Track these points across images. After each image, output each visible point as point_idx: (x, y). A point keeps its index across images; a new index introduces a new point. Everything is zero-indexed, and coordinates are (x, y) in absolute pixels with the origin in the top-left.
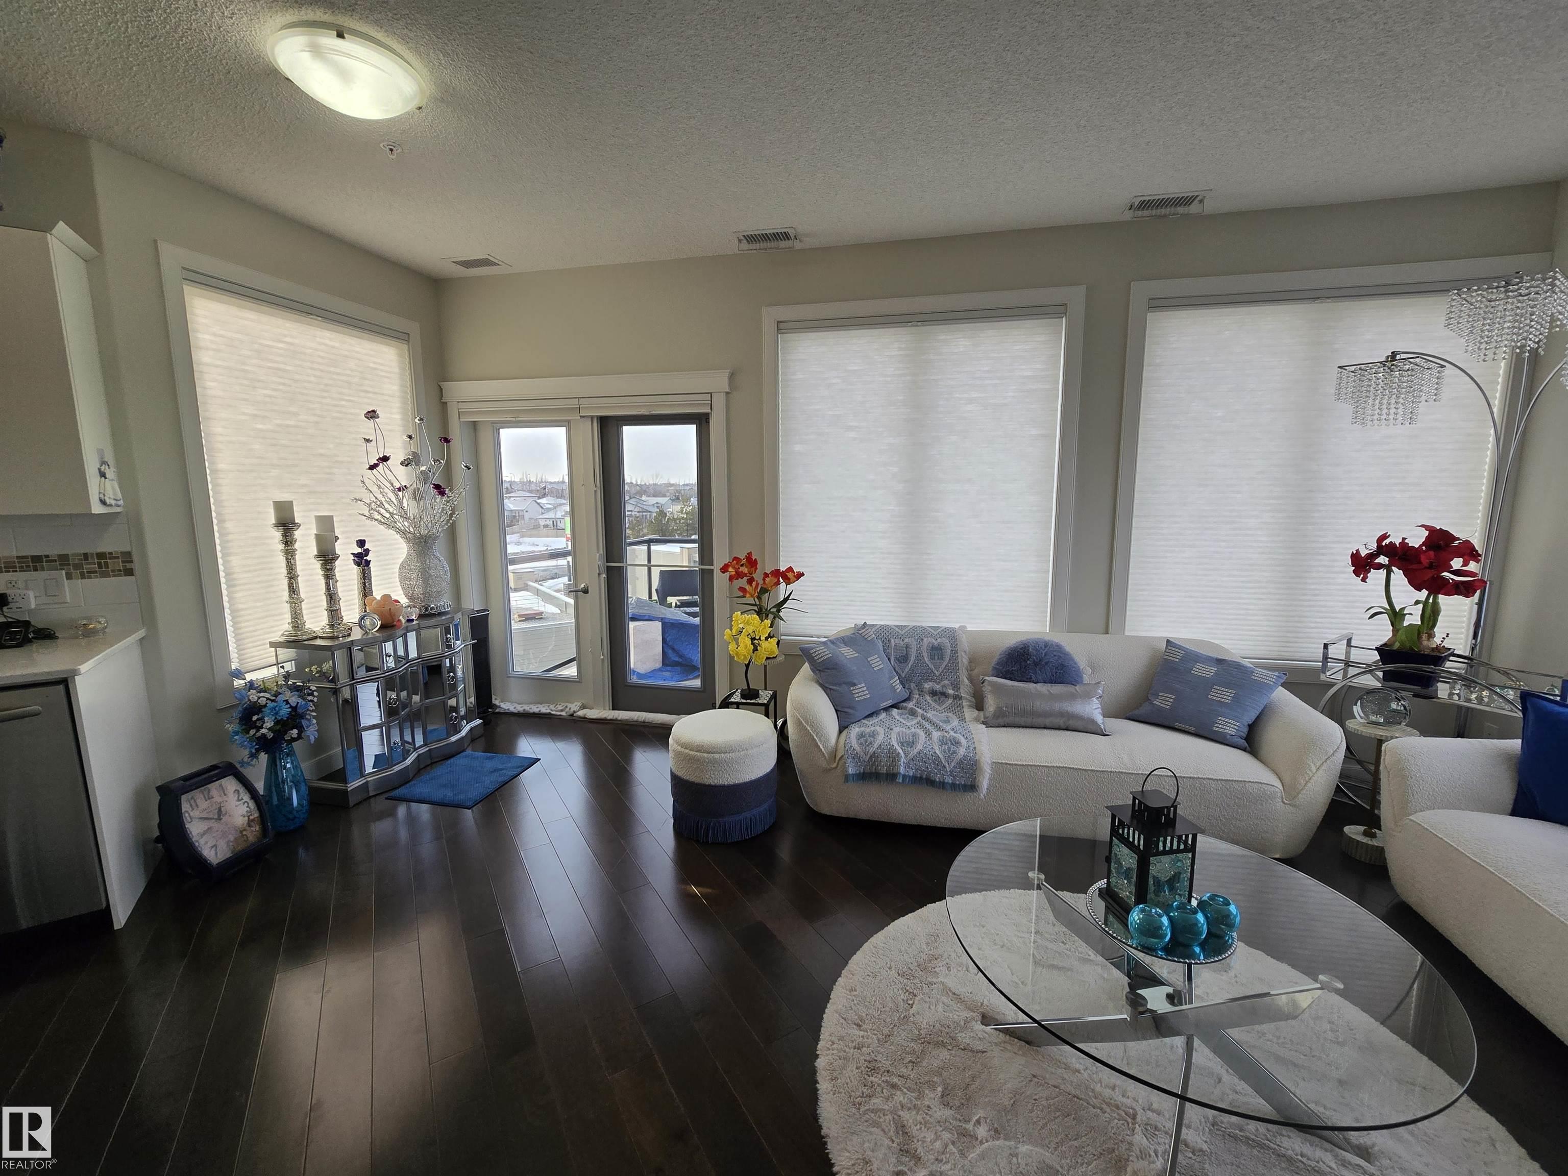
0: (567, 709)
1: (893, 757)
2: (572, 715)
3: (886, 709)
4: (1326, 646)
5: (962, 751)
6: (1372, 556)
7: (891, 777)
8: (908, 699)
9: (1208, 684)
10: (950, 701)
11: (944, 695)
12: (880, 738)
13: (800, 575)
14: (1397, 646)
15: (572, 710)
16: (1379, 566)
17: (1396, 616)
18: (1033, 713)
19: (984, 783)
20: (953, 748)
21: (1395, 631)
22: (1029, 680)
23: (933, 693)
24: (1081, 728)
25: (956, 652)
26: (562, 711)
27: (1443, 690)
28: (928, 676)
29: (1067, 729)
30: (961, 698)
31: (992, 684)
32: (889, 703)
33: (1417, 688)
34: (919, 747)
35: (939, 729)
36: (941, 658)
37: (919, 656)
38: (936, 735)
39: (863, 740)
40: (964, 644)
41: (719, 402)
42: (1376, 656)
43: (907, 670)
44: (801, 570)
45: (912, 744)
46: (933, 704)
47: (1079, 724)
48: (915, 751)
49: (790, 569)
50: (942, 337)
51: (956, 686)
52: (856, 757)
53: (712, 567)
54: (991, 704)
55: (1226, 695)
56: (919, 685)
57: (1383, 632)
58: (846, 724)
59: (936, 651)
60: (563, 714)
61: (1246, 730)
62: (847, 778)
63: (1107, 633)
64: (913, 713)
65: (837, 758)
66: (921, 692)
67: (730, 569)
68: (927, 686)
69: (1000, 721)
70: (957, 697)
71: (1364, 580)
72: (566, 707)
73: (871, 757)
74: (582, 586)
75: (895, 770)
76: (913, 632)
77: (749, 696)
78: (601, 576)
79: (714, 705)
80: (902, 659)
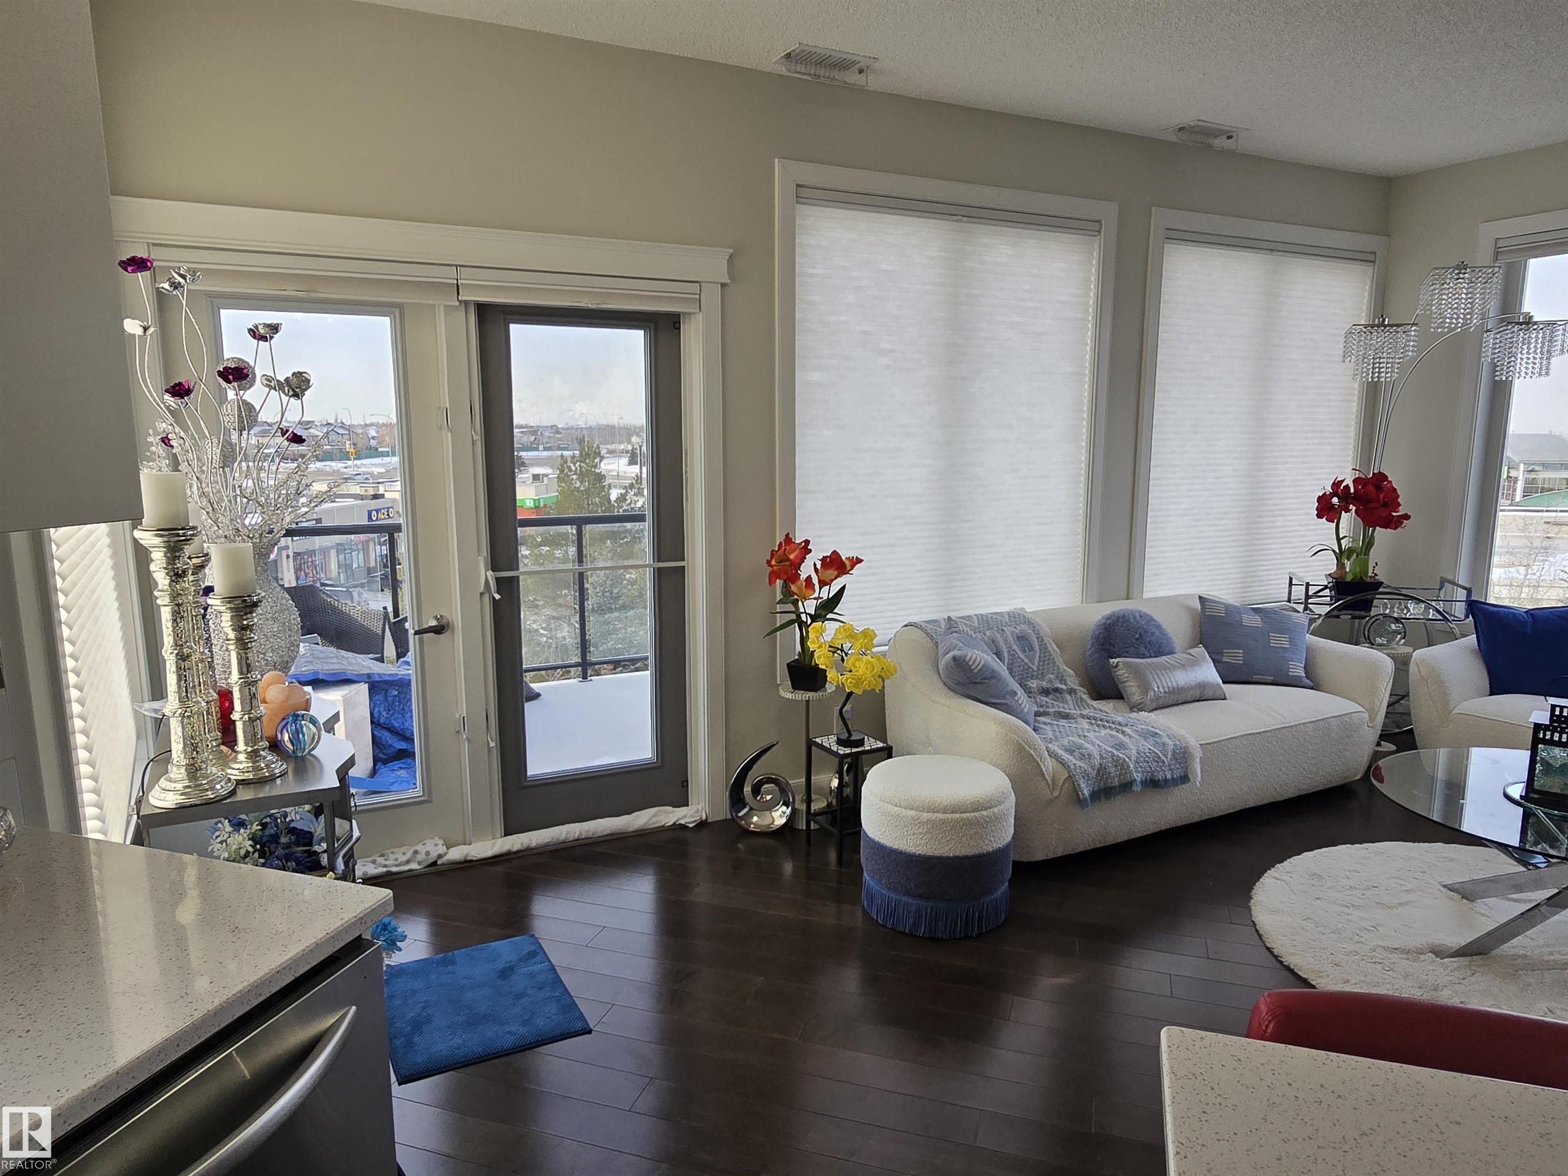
0: (419, 857)
2: (434, 864)
5: (1168, 741)
6: (1329, 498)
7: (1125, 788)
9: (1264, 634)
10: (1069, 696)
11: (1057, 690)
15: (432, 855)
17: (1341, 551)
18: (1180, 690)
19: (1198, 771)
20: (1157, 740)
21: (1340, 565)
23: (1047, 693)
26: (408, 862)
31: (1125, 665)
34: (1133, 747)
36: (1031, 648)
37: (1010, 650)
39: (1077, 754)
43: (1007, 668)
45: (1124, 746)
47: (1210, 694)
49: (839, 554)
51: (1063, 679)
52: (1083, 775)
53: (683, 563)
54: (1134, 688)
55: (1279, 640)
59: (1023, 641)
60: (414, 866)
61: (1307, 671)
62: (1083, 800)
63: (1128, 598)
68: (1034, 685)
72: (416, 852)
73: (1098, 771)
74: (434, 623)
75: (1128, 779)
76: (986, 621)
77: (852, 742)
78: (487, 597)
79: (685, 783)
80: (998, 657)
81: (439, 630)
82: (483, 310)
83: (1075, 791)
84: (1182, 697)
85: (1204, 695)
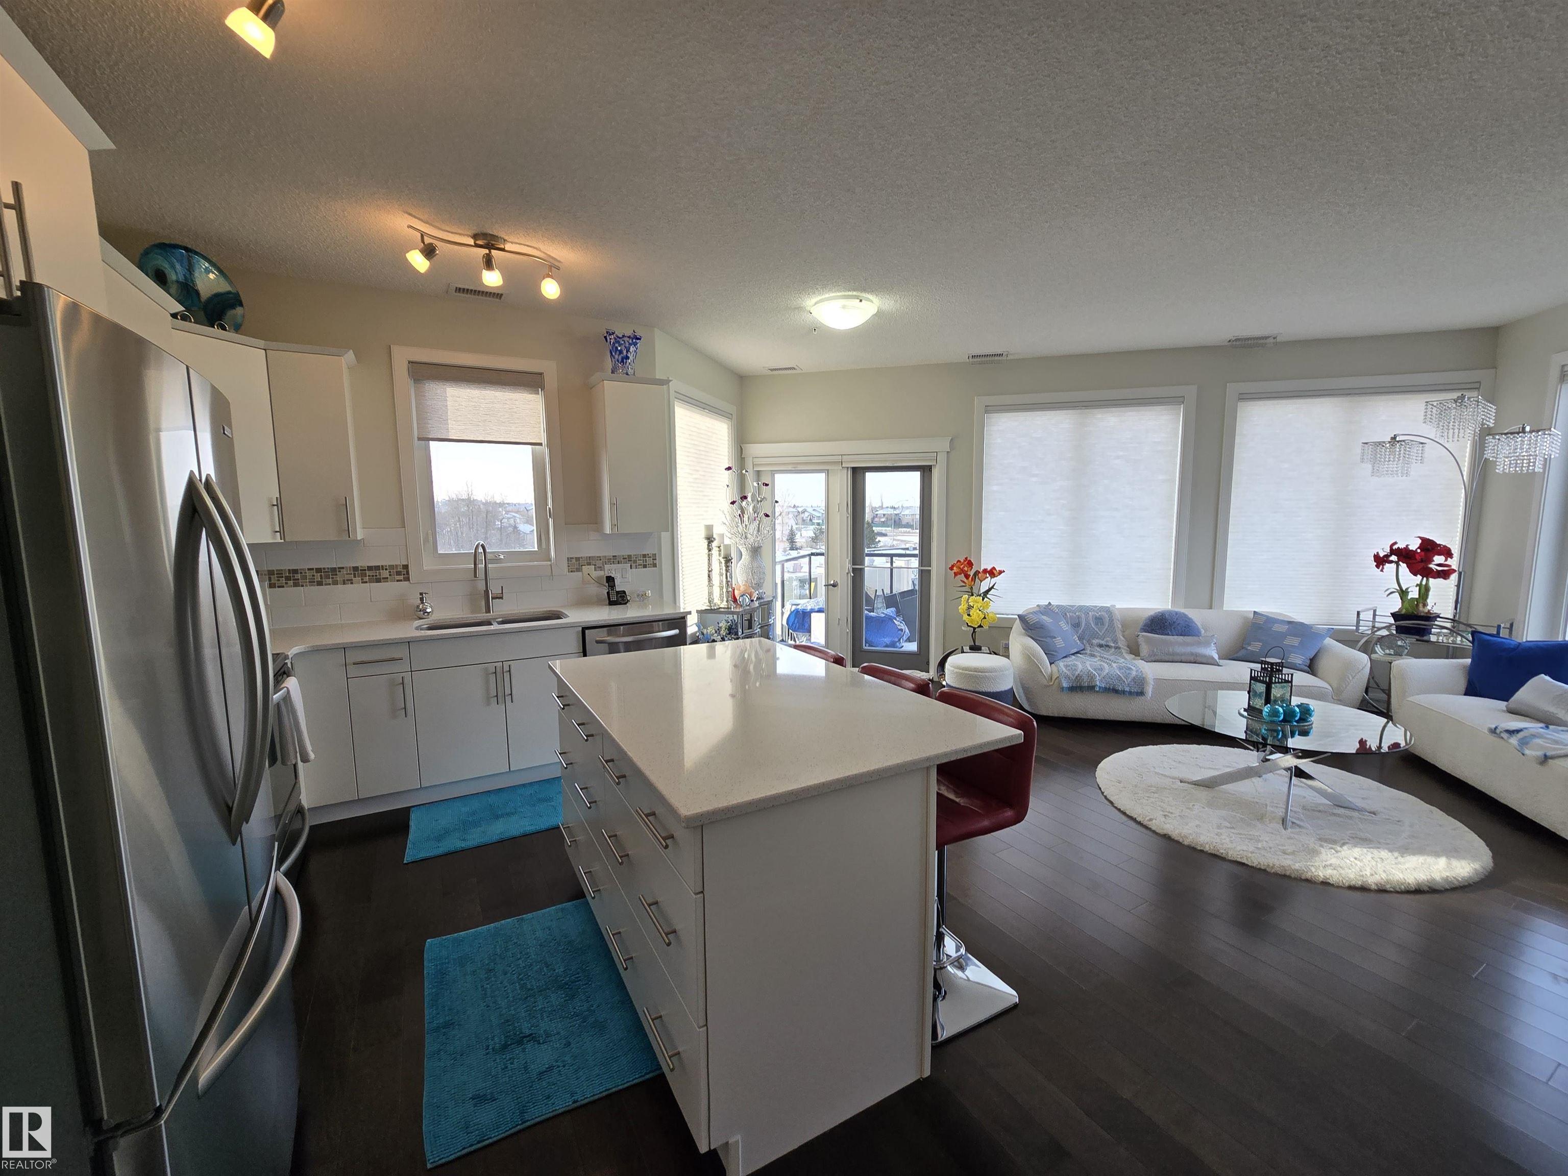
1: (1091, 677)
3: (1073, 654)
4: (1358, 613)
5: (1134, 673)
6: (1387, 556)
7: (1091, 688)
8: (1084, 650)
9: (1283, 636)
10: (1113, 650)
11: (1107, 646)
12: (1080, 667)
13: (1001, 572)
14: (1404, 611)
16: (1392, 562)
17: (1403, 593)
18: (1173, 654)
19: (1149, 690)
20: (1128, 672)
21: (1403, 602)
22: (1168, 634)
23: (1101, 646)
24: (1205, 662)
25: (1113, 620)
27: (1433, 637)
28: (1095, 635)
29: (1195, 663)
30: (1120, 648)
31: (1143, 637)
32: (1075, 650)
33: (1418, 637)
34: (1107, 671)
35: (1115, 662)
36: (1103, 624)
37: (1088, 624)
39: (1068, 668)
40: (1118, 615)
41: (942, 458)
42: (1391, 620)
43: (1080, 631)
44: (1002, 569)
45: (1101, 669)
46: (1102, 652)
47: (1204, 660)
48: (1105, 673)
49: (994, 568)
50: (1099, 416)
51: (1115, 641)
52: (1067, 677)
53: (930, 568)
54: (1144, 649)
55: (1295, 641)
56: (1089, 642)
57: (1396, 604)
58: (1053, 661)
59: (1099, 620)
61: (1308, 662)
62: (1062, 688)
63: (1211, 608)
64: (1092, 656)
65: (1054, 679)
66: (1091, 645)
67: (955, 568)
68: (1095, 641)
69: (1153, 659)
70: (1117, 648)
71: (1382, 571)
73: (1077, 677)
74: (832, 582)
75: (1093, 684)
76: (1081, 608)
77: (975, 648)
78: (849, 575)
79: (928, 663)
80: (1076, 625)
81: (834, 585)
82: (855, 470)
83: (1060, 683)
84: (1176, 658)
85: (1197, 660)
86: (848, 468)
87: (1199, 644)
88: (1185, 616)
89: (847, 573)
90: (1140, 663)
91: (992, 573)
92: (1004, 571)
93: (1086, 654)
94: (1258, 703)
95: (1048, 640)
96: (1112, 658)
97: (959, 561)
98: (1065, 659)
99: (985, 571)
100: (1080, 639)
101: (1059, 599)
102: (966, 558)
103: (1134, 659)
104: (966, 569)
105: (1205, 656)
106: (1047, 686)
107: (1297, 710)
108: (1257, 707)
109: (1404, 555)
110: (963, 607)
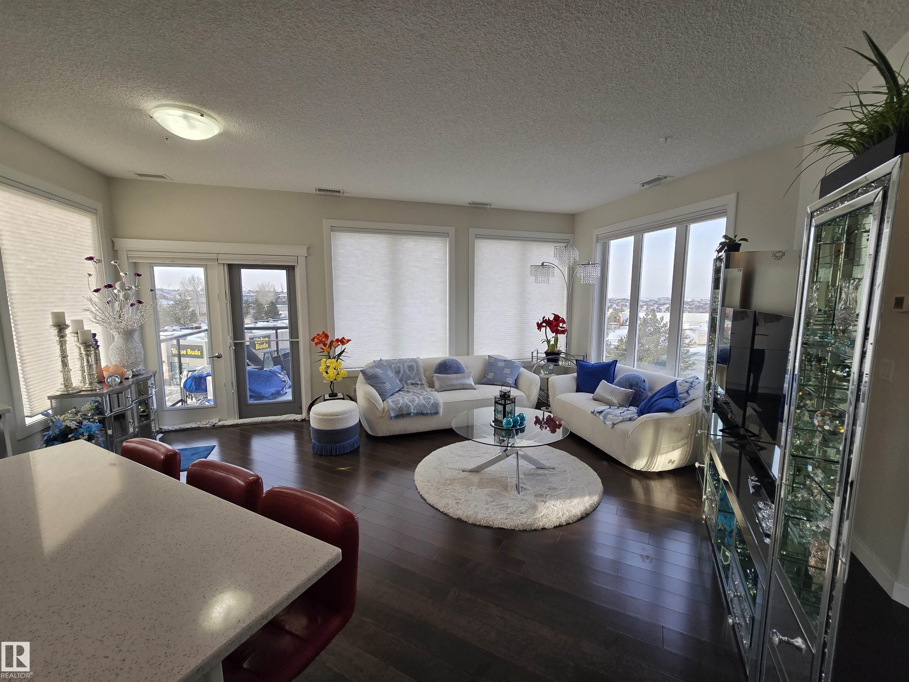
0: (210, 423)
1: (408, 407)
2: (214, 425)
3: (397, 392)
4: (532, 353)
5: (432, 401)
6: (542, 323)
7: (408, 414)
8: (403, 388)
9: (503, 368)
10: (420, 386)
11: (417, 384)
12: (401, 401)
13: (349, 341)
14: (549, 351)
15: (214, 423)
16: (544, 326)
17: (548, 342)
18: (453, 385)
19: (441, 411)
20: (429, 400)
21: (549, 347)
22: (448, 374)
23: (412, 384)
24: (468, 388)
25: (419, 367)
26: (206, 424)
27: (560, 363)
28: (409, 378)
29: (463, 389)
30: (423, 385)
31: (436, 376)
32: (398, 389)
33: (555, 363)
34: (417, 402)
35: (421, 395)
36: (413, 370)
37: (404, 371)
38: (421, 397)
39: (394, 403)
40: (421, 364)
41: (302, 260)
42: (544, 355)
43: (400, 376)
44: (349, 338)
45: (414, 401)
46: (414, 388)
47: (467, 387)
48: (416, 403)
49: (343, 338)
50: (404, 240)
51: (420, 380)
52: (394, 409)
54: (437, 384)
55: (507, 371)
56: (406, 382)
57: (545, 348)
58: (384, 399)
59: (411, 368)
60: (208, 426)
61: (514, 381)
62: (391, 418)
63: (468, 355)
64: (408, 392)
65: (385, 411)
66: (407, 384)
67: (316, 340)
68: (409, 382)
69: (442, 389)
70: (422, 384)
71: (540, 331)
72: (209, 422)
73: (399, 408)
74: (217, 354)
75: (410, 412)
76: (400, 361)
77: (333, 396)
78: (231, 348)
79: (301, 408)
80: (398, 372)
82: (230, 265)
83: (389, 414)
84: (454, 388)
85: (465, 387)
86: (224, 264)
87: (464, 378)
88: (456, 361)
89: (230, 347)
90: (435, 393)
91: (343, 341)
92: (350, 340)
93: (404, 391)
94: (500, 417)
95: (381, 385)
96: (419, 392)
97: (318, 335)
98: (391, 397)
99: (337, 340)
100: (401, 381)
101: (386, 356)
102: (324, 332)
103: (432, 391)
104: (324, 340)
105: (467, 384)
106: (381, 418)
107: (518, 418)
108: (500, 419)
109: (548, 323)
110: (322, 368)
